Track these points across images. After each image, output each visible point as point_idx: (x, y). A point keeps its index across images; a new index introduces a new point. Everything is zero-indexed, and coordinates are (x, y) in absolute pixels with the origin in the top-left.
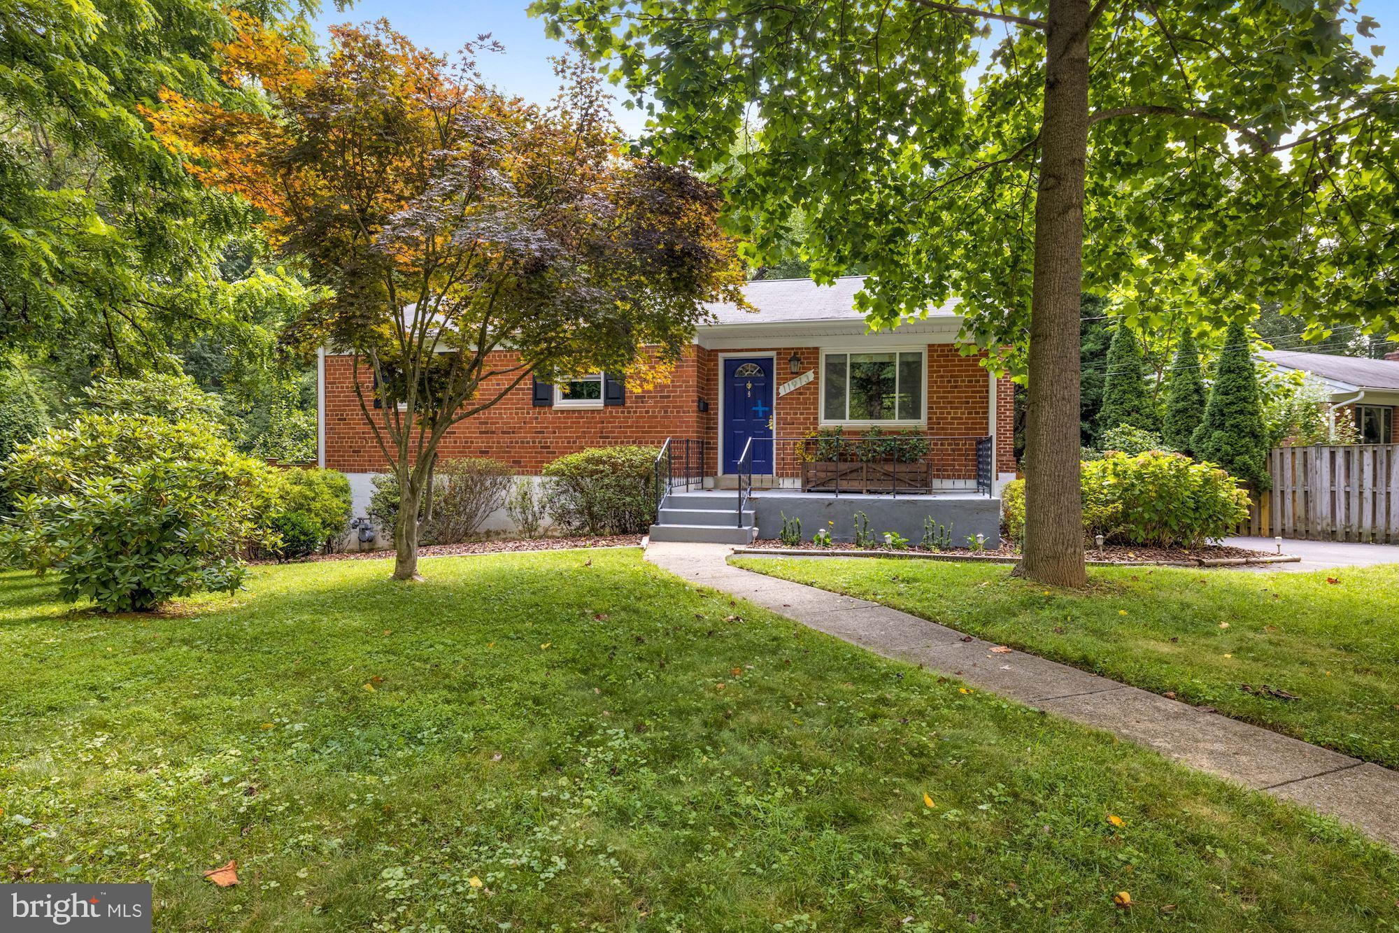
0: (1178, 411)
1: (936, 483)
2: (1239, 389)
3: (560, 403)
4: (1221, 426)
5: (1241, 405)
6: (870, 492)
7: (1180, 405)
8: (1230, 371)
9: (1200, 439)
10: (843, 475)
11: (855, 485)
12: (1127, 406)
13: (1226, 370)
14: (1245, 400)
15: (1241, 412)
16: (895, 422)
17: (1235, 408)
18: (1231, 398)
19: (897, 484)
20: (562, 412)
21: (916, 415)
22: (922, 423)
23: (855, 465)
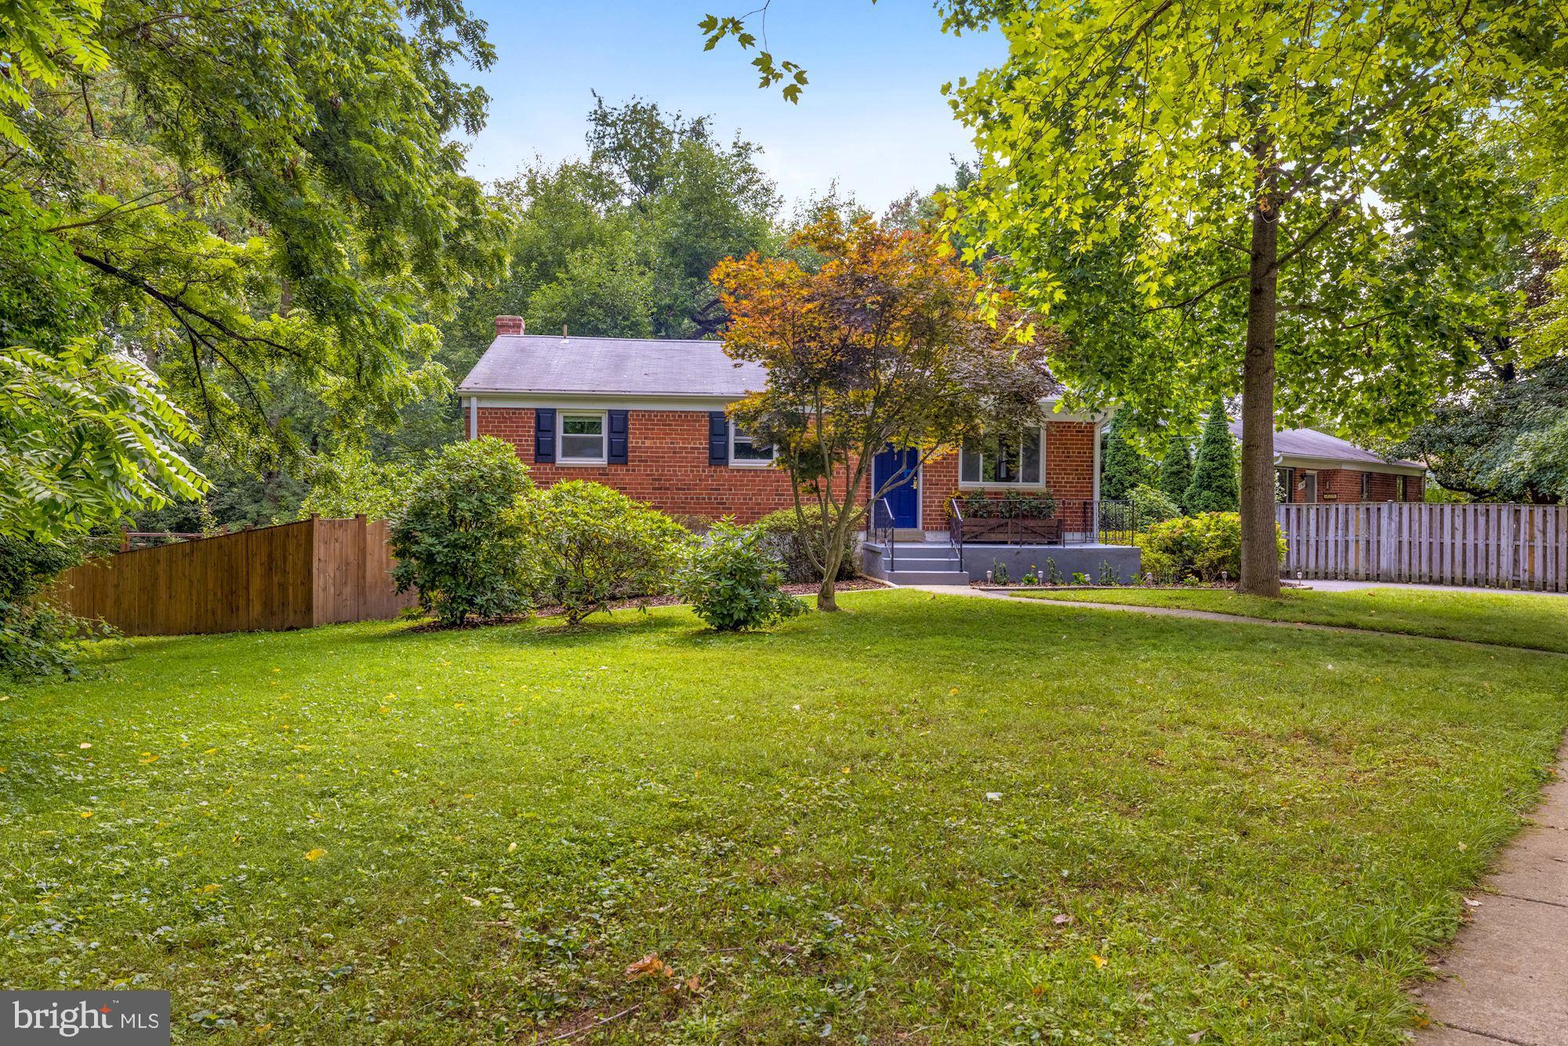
0: (1173, 473)
1: (1068, 536)
2: (1222, 456)
3: (734, 463)
4: (1208, 487)
5: (1224, 470)
6: (1016, 543)
7: (1175, 468)
8: (1214, 442)
9: (1191, 497)
10: (992, 530)
11: (1002, 537)
12: (1130, 467)
13: (1210, 441)
14: (1226, 466)
15: (1223, 476)
16: (1020, 486)
17: (1218, 473)
18: (1216, 464)
19: (1036, 535)
20: (738, 471)
21: (1036, 480)
22: (1040, 486)
23: (1003, 521)
